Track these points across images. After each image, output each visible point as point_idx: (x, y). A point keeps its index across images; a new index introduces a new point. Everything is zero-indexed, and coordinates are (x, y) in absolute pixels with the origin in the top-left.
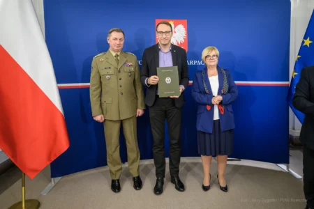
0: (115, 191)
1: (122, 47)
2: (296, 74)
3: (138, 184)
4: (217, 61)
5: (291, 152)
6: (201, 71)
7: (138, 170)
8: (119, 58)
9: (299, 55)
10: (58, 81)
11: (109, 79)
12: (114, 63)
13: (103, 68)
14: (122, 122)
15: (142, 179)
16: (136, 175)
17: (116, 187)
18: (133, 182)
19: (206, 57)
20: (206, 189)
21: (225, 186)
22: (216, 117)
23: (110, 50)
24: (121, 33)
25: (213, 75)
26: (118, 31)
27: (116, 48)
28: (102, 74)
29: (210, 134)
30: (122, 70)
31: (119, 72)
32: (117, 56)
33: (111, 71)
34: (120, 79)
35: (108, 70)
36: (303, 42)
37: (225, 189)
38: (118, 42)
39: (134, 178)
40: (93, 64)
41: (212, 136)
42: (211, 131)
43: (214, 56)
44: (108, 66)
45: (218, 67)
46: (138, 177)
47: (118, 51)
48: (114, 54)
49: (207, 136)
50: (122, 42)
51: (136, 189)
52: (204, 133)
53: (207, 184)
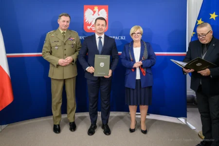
0: (56, 133)
1: (68, 27)
3: (73, 127)
7: (74, 117)
8: (65, 34)
9: (194, 32)
10: (7, 52)
11: (58, 49)
13: (53, 41)
16: (72, 121)
17: (57, 129)
19: (132, 34)
20: (132, 131)
21: (145, 130)
22: (138, 77)
23: (59, 28)
24: (68, 17)
25: (136, 47)
26: (66, 15)
27: (63, 28)
29: (133, 89)
31: (65, 44)
33: (59, 44)
34: (65, 50)
36: (197, 22)
37: (145, 132)
38: (65, 23)
39: (70, 123)
41: (135, 91)
42: (134, 88)
43: (138, 33)
44: (57, 40)
45: (141, 41)
46: (74, 123)
47: (65, 30)
48: (62, 32)
49: (132, 91)
50: (68, 24)
51: (71, 131)
53: (133, 127)
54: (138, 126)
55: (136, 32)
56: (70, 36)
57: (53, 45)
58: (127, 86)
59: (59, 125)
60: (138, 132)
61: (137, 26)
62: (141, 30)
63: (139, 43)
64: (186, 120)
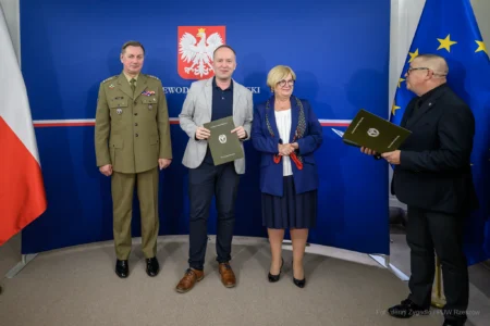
0: (120, 276)
1: (140, 67)
2: (397, 108)
3: (153, 268)
5: (392, 237)
7: (155, 249)
8: (135, 84)
11: (121, 113)
12: (129, 92)
14: (136, 177)
15: (160, 262)
16: (150, 256)
17: (122, 270)
19: (278, 83)
20: (272, 279)
21: (302, 279)
22: (287, 171)
24: (140, 48)
26: (135, 45)
27: (131, 69)
28: (111, 107)
29: (280, 197)
30: (139, 101)
31: (135, 103)
32: (133, 81)
33: (123, 103)
34: (136, 114)
37: (301, 284)
38: (135, 60)
39: (148, 260)
40: (100, 93)
42: (281, 194)
43: (291, 81)
44: (119, 95)
45: (292, 98)
46: (154, 259)
47: (134, 73)
48: (129, 78)
49: (276, 201)
50: (141, 61)
51: (150, 275)
52: (272, 196)
53: (275, 272)
56: (145, 86)
57: (112, 105)
58: (264, 190)
59: (126, 262)
64: (387, 261)
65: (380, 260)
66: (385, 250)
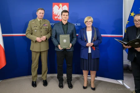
0: (34, 87)
1: (43, 17)
3: (45, 83)
4: (91, 24)
5: (124, 74)
6: (83, 29)
7: (46, 77)
8: (41, 22)
9: (128, 21)
11: (36, 32)
13: (34, 26)
16: (45, 79)
17: (34, 85)
18: (43, 83)
19: (86, 22)
20: (84, 88)
21: (94, 87)
22: (90, 51)
23: (37, 18)
24: (43, 11)
25: (89, 31)
27: (40, 17)
28: (33, 29)
30: (42, 28)
31: (41, 28)
32: (40, 21)
33: (37, 28)
34: (41, 32)
35: (36, 28)
36: (130, 14)
37: (94, 89)
38: (41, 14)
39: (44, 81)
43: (90, 21)
44: (36, 25)
45: (92, 27)
46: (46, 80)
47: (41, 19)
48: (39, 20)
50: (43, 15)
51: (44, 86)
53: (85, 85)
54: (89, 84)
55: (89, 21)
56: (44, 23)
59: (35, 82)
60: (89, 89)
61: (89, 17)
62: (92, 19)
63: (91, 28)
64: (123, 82)
65: (120, 82)
66: (122, 79)
